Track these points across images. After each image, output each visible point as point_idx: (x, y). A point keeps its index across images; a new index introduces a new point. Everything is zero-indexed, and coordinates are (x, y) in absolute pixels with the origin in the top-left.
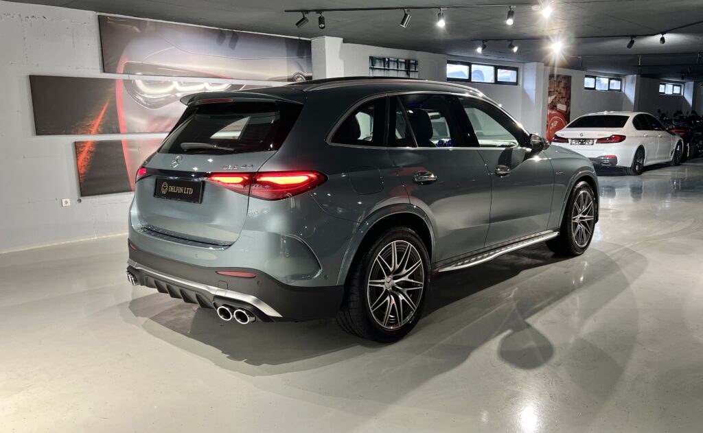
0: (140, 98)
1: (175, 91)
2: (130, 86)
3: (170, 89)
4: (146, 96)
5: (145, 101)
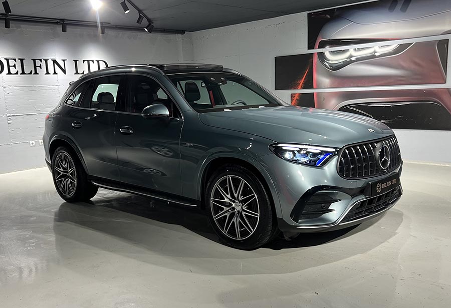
0: (326, 64)
1: (351, 56)
2: (322, 56)
3: (347, 55)
4: (330, 62)
5: (330, 66)
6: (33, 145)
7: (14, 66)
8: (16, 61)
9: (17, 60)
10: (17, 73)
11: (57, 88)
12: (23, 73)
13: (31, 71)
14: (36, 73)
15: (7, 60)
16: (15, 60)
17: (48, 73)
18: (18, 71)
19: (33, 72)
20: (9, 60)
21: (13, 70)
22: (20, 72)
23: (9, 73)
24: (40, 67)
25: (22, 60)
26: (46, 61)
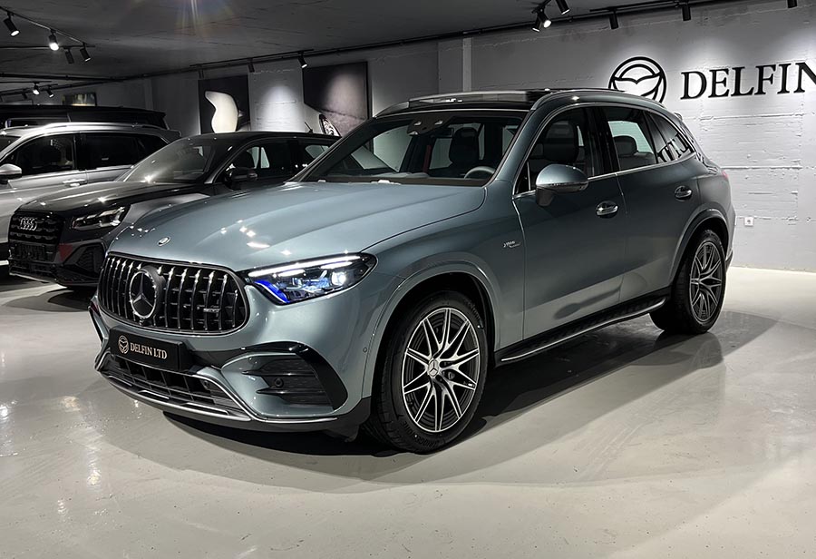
6: (751, 224)
7: (724, 82)
8: (727, 73)
9: (731, 71)
10: (726, 94)
11: (799, 118)
12: (737, 93)
13: (753, 89)
14: (761, 92)
15: (714, 72)
16: (727, 71)
17: (784, 90)
18: (728, 91)
19: (756, 91)
20: (718, 72)
21: (720, 89)
22: (732, 91)
23: (714, 95)
24: (771, 79)
25: (738, 71)
26: (785, 67)
